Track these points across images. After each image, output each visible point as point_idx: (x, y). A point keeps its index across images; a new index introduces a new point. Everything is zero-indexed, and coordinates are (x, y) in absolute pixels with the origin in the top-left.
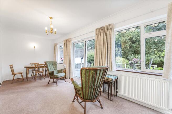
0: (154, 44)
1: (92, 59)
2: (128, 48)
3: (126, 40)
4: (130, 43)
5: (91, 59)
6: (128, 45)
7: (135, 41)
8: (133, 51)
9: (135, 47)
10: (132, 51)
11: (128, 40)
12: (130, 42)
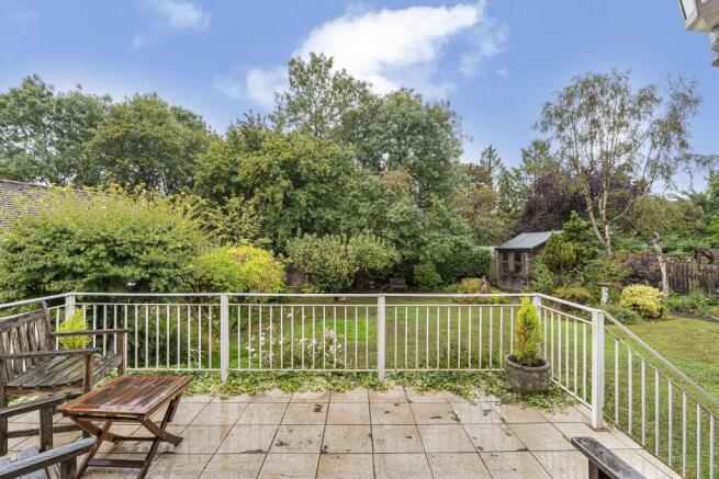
0: (366, 198)
1: (66, 261)
2: (280, 205)
3: (270, 166)
4: (285, 183)
5: (57, 267)
6: (278, 192)
7: (303, 178)
8: (297, 217)
9: (303, 203)
10: (293, 222)
11: (278, 168)
12: (285, 178)
